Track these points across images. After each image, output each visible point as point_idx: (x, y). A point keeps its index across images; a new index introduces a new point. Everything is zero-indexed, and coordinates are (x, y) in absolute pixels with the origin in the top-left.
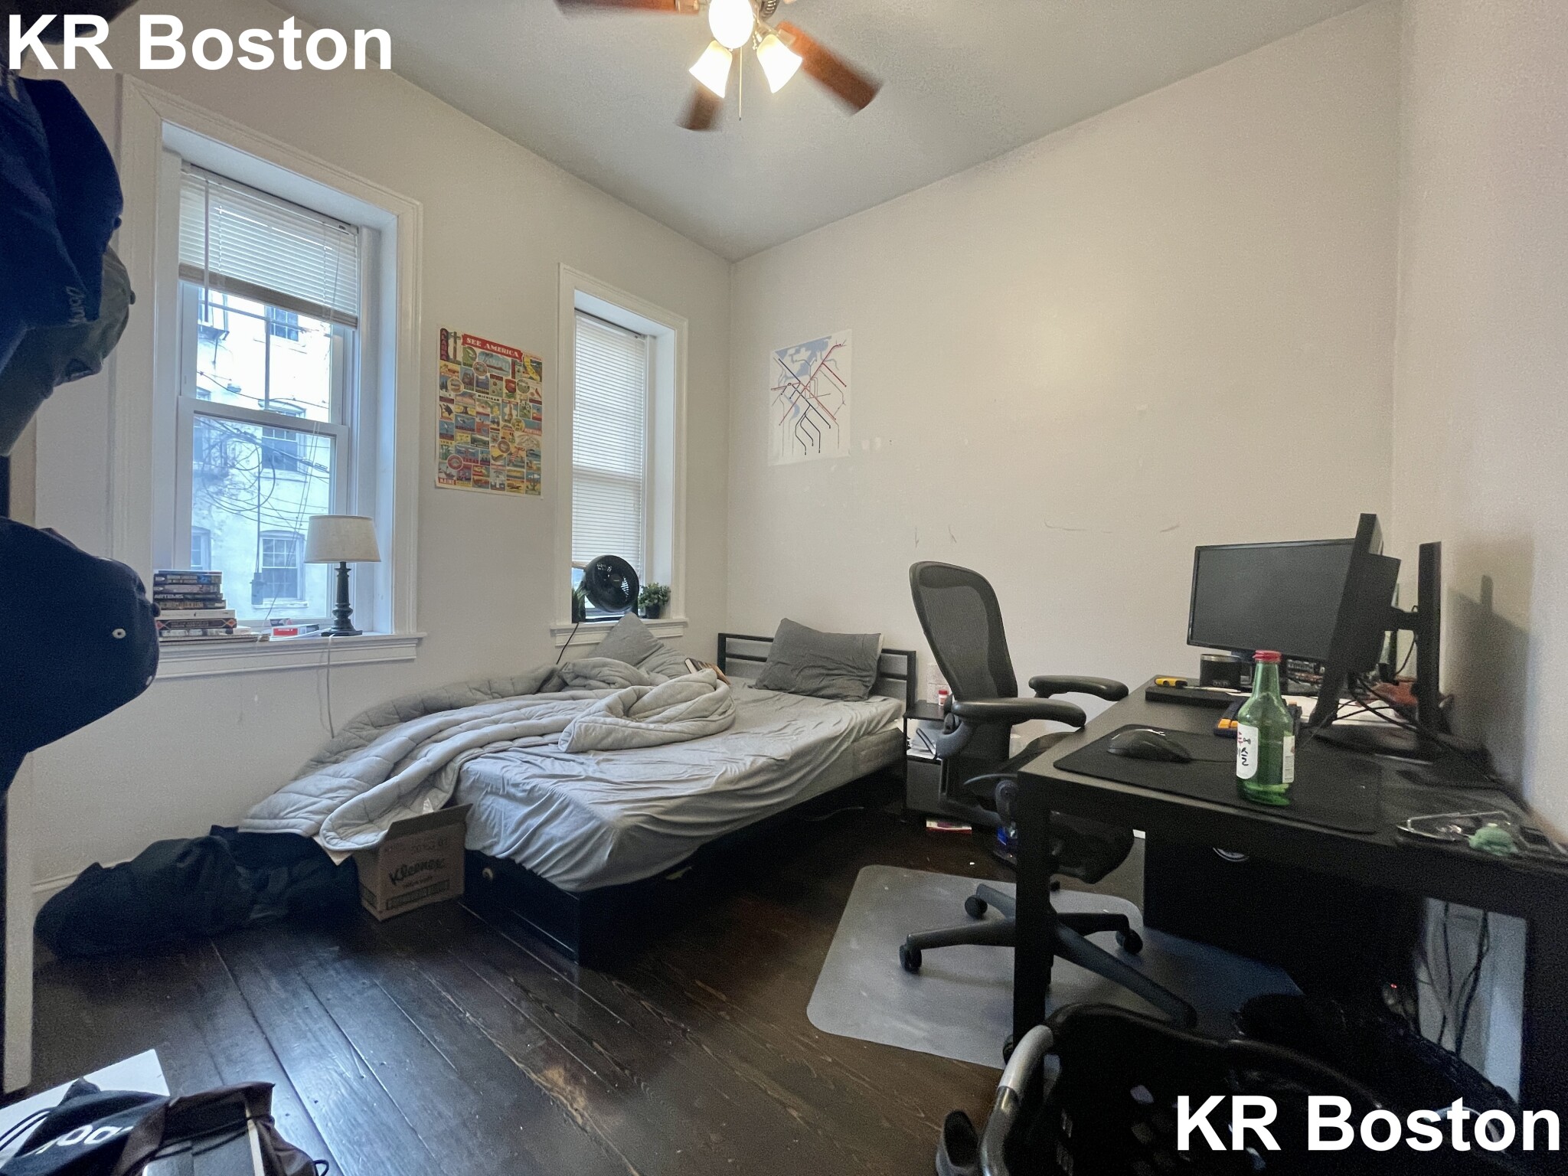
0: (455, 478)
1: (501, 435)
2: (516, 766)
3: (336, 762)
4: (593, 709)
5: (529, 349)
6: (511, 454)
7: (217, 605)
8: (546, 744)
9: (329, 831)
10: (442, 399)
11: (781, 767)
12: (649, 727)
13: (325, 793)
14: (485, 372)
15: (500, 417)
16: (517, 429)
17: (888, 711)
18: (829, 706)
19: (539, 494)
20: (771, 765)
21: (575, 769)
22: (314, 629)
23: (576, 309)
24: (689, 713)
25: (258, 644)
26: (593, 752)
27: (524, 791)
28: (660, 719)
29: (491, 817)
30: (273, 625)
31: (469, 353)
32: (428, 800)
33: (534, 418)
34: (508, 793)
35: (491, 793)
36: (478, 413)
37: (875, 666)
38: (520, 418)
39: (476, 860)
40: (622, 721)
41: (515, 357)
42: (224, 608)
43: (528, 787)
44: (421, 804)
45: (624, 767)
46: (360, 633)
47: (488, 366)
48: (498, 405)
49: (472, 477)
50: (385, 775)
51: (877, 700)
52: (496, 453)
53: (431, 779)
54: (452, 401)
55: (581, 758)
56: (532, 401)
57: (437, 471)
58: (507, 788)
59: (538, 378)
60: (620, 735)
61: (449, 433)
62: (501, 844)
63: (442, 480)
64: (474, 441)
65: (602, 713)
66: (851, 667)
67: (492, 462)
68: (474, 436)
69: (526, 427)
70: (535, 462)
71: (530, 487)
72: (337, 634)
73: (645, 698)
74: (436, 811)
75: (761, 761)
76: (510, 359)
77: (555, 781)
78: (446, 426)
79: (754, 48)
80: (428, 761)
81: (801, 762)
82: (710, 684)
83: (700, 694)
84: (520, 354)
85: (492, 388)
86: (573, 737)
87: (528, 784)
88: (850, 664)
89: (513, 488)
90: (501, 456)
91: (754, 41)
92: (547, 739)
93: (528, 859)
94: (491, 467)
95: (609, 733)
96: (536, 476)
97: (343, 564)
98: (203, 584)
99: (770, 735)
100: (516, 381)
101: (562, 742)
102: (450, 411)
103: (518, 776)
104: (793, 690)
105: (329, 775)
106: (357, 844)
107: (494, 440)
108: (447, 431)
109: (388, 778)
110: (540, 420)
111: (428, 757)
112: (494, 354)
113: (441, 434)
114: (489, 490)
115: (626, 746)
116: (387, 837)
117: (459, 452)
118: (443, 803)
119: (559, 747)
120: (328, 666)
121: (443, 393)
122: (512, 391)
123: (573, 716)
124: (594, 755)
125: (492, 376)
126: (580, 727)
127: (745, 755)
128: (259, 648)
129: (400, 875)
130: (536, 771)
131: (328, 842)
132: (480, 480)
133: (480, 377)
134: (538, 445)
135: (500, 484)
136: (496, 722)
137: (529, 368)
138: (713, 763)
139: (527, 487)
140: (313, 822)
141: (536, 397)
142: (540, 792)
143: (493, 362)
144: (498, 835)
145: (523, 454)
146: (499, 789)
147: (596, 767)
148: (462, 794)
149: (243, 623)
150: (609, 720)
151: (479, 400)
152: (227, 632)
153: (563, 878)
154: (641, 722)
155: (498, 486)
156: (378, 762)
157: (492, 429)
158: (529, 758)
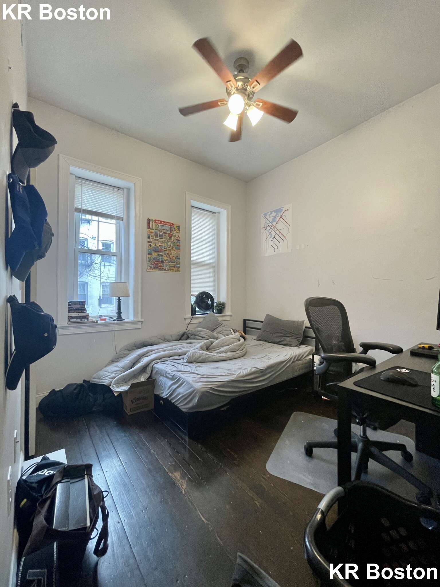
0: (153, 268)
1: (167, 252)
2: (169, 367)
3: (117, 362)
4: (196, 347)
5: (176, 222)
6: (170, 258)
7: (84, 311)
8: (180, 359)
9: (114, 385)
10: (148, 242)
11: (262, 372)
12: (214, 355)
13: (113, 372)
14: (162, 231)
15: (167, 246)
16: (172, 250)
17: (307, 352)
18: (283, 349)
19: (180, 272)
20: (258, 371)
21: (188, 369)
22: (111, 318)
23: (191, 206)
24: (229, 350)
25: (95, 324)
26: (195, 363)
27: (171, 376)
28: (218, 352)
29: (162, 384)
30: (100, 317)
31: (157, 226)
32: (143, 377)
33: (178, 246)
34: (166, 376)
35: (162, 375)
36: (160, 246)
37: (302, 334)
38: (174, 246)
39: (158, 398)
40: (205, 352)
41: (171, 226)
42: (86, 312)
43: (172, 375)
44: (141, 377)
45: (204, 369)
46: (124, 320)
47: (163, 229)
48: (166, 242)
49: (158, 267)
50: (131, 367)
51: (303, 346)
52: (165, 258)
53: (144, 369)
54: (151, 242)
55: (191, 365)
56: (177, 240)
57: (147, 266)
58: (166, 374)
59: (179, 232)
60: (204, 357)
61: (151, 253)
62: (165, 393)
63: (148, 269)
64: (158, 255)
65: (198, 349)
66: (293, 333)
67: (164, 262)
68: (159, 253)
69: (175, 249)
70: (178, 261)
71: (177, 269)
72: (117, 320)
73: (214, 344)
74: (145, 380)
75: (254, 369)
76: (170, 226)
77: (181, 373)
78: (150, 251)
79: (246, 112)
80: (143, 363)
81: (269, 370)
82: (237, 339)
83: (233, 343)
84: (173, 224)
85: (164, 237)
86: (188, 357)
87: (173, 373)
88: (292, 332)
89: (171, 270)
90: (167, 259)
91: (246, 109)
92: (180, 357)
93: (172, 399)
94: (164, 263)
95: (200, 357)
96: (179, 266)
97: (119, 298)
98: (81, 305)
99: (258, 359)
100: (172, 233)
101: (185, 359)
102: (151, 245)
103: (169, 371)
104: (270, 341)
105: (114, 366)
106: (121, 390)
107: (165, 254)
108: (150, 252)
109: (131, 368)
110: (180, 246)
111: (143, 361)
112: (164, 225)
113: (148, 254)
114: (164, 271)
115: (206, 361)
116: (130, 388)
117: (154, 259)
118: (147, 378)
119: (184, 361)
120: (115, 331)
121: (149, 240)
122: (170, 237)
123: (189, 349)
124: (196, 364)
125: (164, 233)
126: (191, 354)
127: (248, 367)
128: (96, 325)
129: (134, 401)
130: (175, 369)
131: (113, 388)
132: (161, 268)
133: (160, 233)
134: (179, 255)
135: (167, 269)
136: (165, 351)
137: (176, 229)
138: (236, 369)
139: (176, 269)
140: (109, 381)
141: (178, 238)
142: (176, 377)
143: (164, 228)
144: (164, 390)
145: (174, 258)
146: (164, 374)
147: (195, 369)
148: (153, 375)
149: (91, 317)
150: (200, 352)
151: (160, 241)
152: (87, 320)
153: (184, 407)
154: (212, 353)
155: (166, 270)
156: (128, 363)
157: (164, 250)
158: (174, 364)
